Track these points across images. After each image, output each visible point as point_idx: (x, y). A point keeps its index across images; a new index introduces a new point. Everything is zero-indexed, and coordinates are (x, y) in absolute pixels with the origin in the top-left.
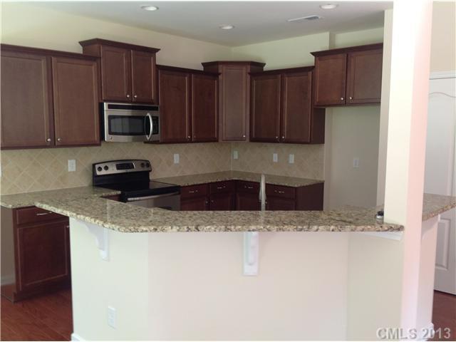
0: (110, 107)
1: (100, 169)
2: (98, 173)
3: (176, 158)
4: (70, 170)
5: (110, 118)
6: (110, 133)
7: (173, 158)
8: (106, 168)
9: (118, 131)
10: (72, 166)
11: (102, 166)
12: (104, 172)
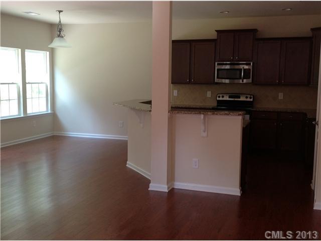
0: (218, 64)
1: (219, 97)
2: (218, 99)
3: (281, 96)
4: (208, 96)
5: (218, 70)
6: (217, 78)
7: (278, 96)
8: (223, 97)
9: (223, 77)
10: (209, 94)
11: (221, 95)
12: (221, 99)
